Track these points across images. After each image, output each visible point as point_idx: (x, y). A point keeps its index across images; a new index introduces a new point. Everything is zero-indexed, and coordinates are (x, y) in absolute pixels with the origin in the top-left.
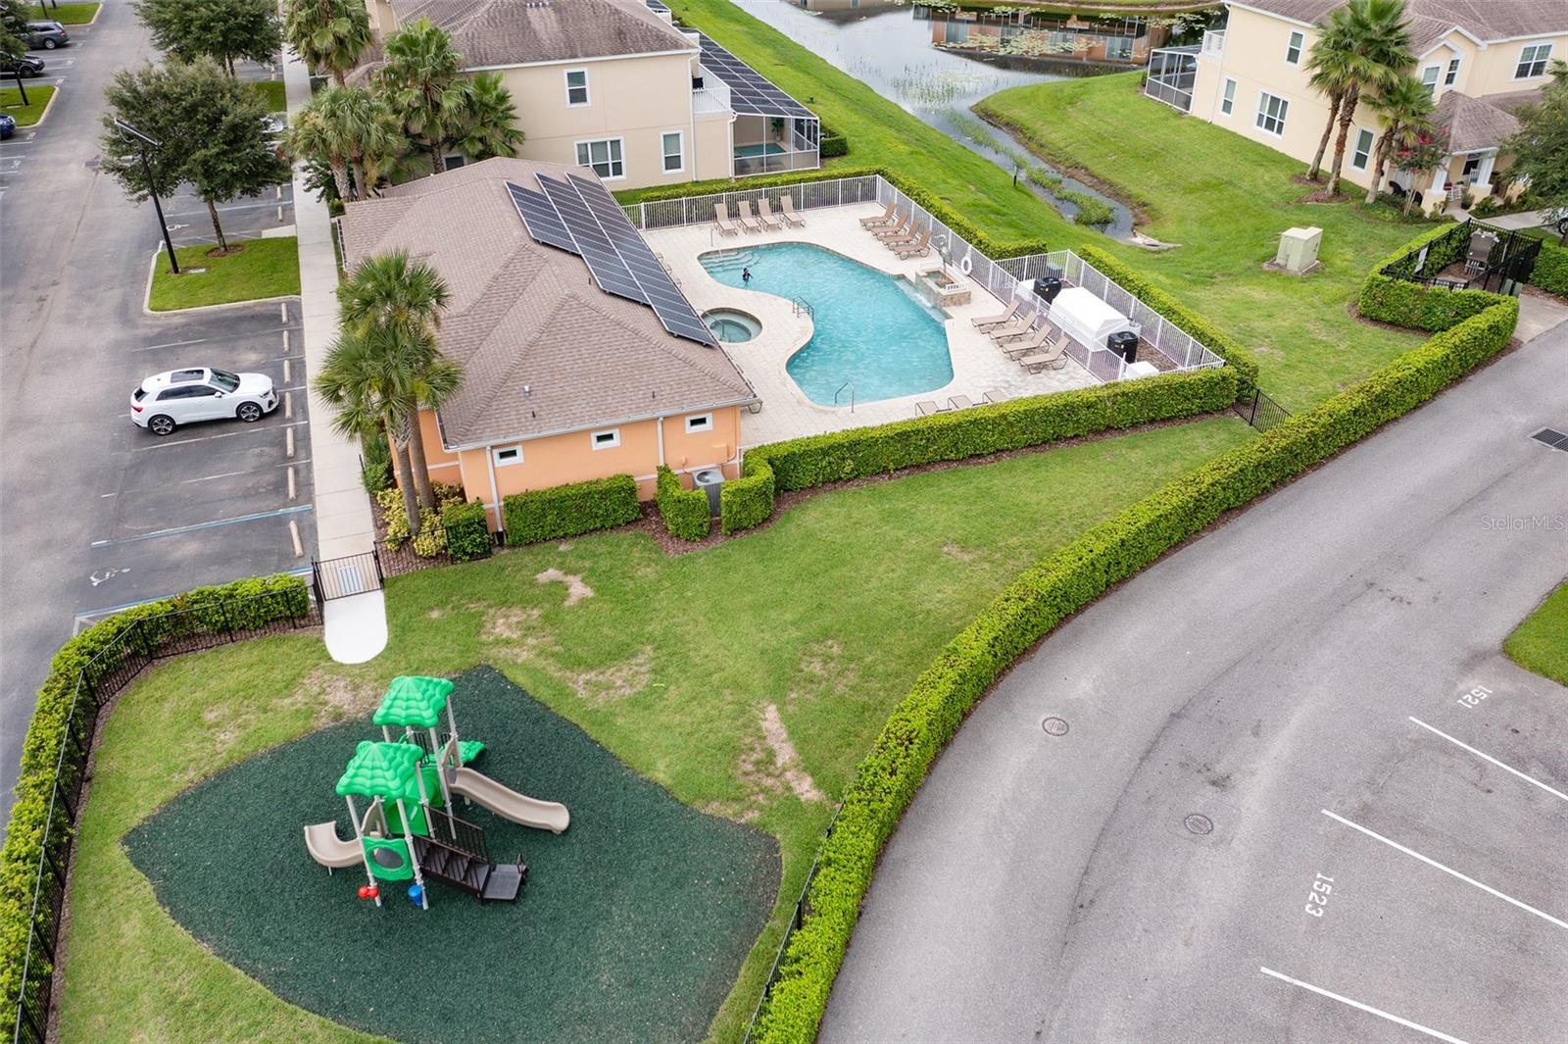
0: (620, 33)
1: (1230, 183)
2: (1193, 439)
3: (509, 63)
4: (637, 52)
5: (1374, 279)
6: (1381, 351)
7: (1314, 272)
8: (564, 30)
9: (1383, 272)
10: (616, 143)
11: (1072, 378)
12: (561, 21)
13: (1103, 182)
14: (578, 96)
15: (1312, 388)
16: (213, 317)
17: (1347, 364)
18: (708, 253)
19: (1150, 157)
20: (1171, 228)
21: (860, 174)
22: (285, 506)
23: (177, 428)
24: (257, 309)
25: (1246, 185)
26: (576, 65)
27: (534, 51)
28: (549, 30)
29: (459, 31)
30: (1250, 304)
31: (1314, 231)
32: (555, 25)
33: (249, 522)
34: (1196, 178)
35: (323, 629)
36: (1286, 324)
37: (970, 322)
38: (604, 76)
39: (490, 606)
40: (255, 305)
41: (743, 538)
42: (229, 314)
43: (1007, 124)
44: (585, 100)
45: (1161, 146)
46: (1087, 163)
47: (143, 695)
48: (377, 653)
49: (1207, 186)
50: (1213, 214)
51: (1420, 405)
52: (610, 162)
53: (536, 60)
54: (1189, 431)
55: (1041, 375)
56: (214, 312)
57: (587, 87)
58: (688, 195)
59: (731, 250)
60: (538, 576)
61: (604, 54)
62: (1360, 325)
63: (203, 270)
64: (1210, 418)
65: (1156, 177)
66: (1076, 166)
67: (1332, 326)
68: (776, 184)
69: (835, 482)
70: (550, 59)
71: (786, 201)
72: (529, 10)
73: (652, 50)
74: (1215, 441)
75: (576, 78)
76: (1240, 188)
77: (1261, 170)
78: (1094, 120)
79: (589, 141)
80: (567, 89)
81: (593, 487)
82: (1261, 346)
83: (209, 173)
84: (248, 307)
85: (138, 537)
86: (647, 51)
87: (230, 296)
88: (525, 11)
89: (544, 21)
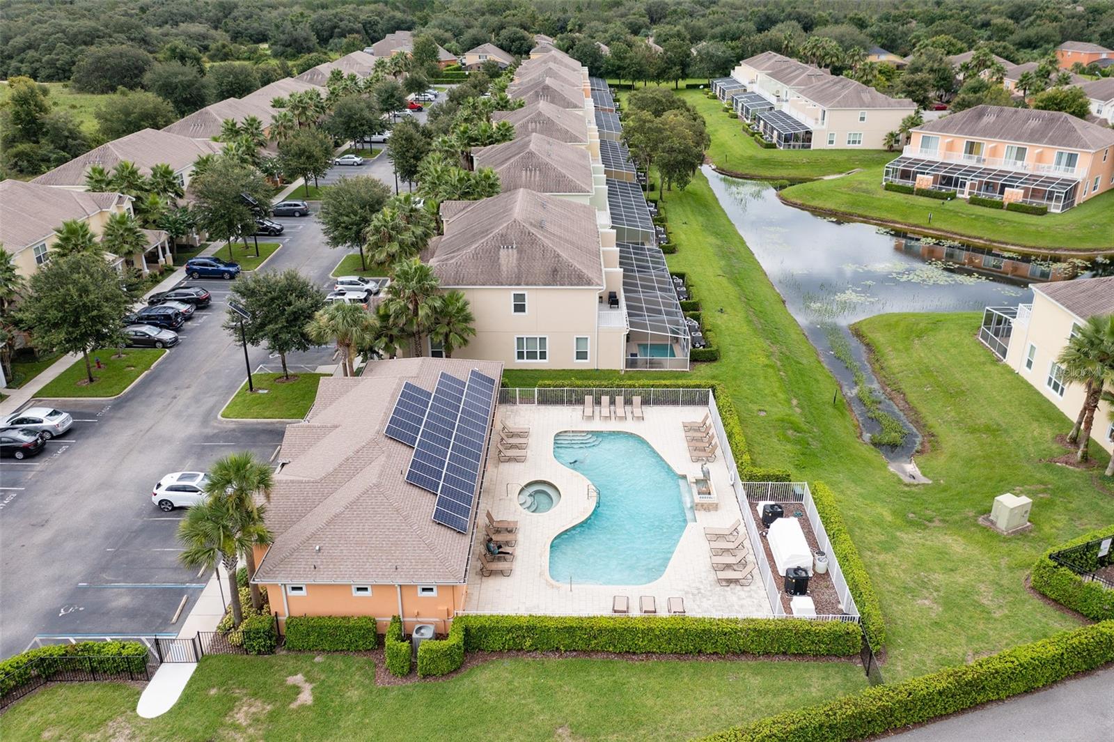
0: (555, 271)
1: (1006, 431)
2: (810, 678)
3: (475, 285)
4: (561, 285)
5: (1042, 561)
6: (1031, 626)
7: (1020, 535)
8: (519, 266)
9: (1051, 557)
10: (543, 340)
11: (750, 596)
12: (520, 259)
13: (911, 409)
14: (520, 308)
15: (944, 651)
16: (250, 427)
17: (991, 633)
18: (566, 432)
19: (954, 394)
20: (940, 462)
21: (699, 386)
22: (192, 581)
23: (174, 509)
24: (278, 425)
25: (1017, 436)
26: (519, 290)
27: (494, 278)
28: (510, 265)
29: (451, 262)
30: (942, 554)
31: (1025, 500)
32: (515, 261)
33: (165, 589)
34: (983, 421)
35: (147, 685)
36: (961, 580)
37: (703, 530)
38: (537, 297)
39: (246, 695)
40: (277, 422)
41: (430, 682)
42: (258, 426)
43: (868, 345)
44: (524, 311)
45: (968, 387)
46: (907, 390)
47: (25, 707)
48: (160, 714)
49: (988, 429)
50: (979, 456)
51: (1029, 691)
52: (538, 351)
53: (494, 285)
54: (811, 669)
55: (728, 589)
56: (253, 424)
57: (526, 303)
58: (571, 386)
59: (583, 432)
60: (288, 679)
61: (539, 285)
62: (1027, 595)
63: (266, 391)
64: (836, 660)
65: (953, 414)
66: (899, 391)
67: (1003, 591)
68: (634, 386)
69: (519, 650)
70: (502, 285)
71: (637, 400)
72: (502, 250)
73: (572, 285)
74: (828, 684)
75: (520, 298)
76: (1012, 437)
77: (1035, 425)
78: (929, 355)
79: (525, 336)
80: (513, 303)
81: (344, 623)
82: (926, 598)
83: (275, 338)
84: (272, 423)
85: (105, 585)
86: (568, 285)
87: (267, 414)
88: (499, 250)
89: (508, 258)
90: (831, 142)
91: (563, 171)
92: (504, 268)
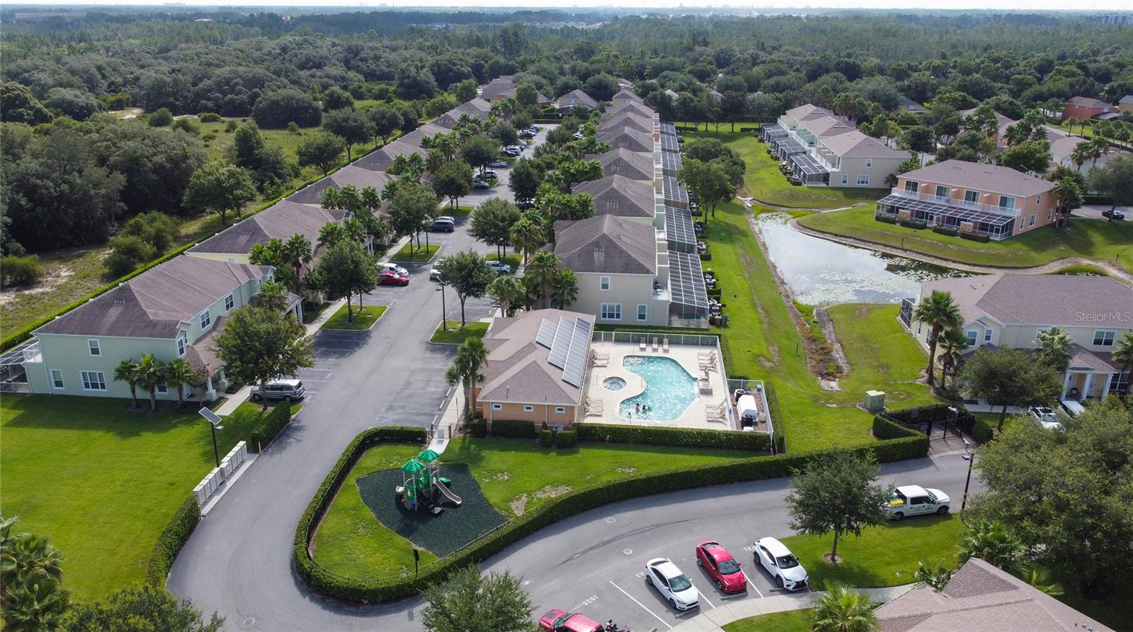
0: (627, 264)
3: (580, 271)
4: (631, 273)
8: (605, 261)
9: (881, 415)
10: (618, 307)
12: (606, 257)
14: (605, 287)
22: (437, 411)
26: (606, 276)
27: (591, 268)
28: (600, 260)
32: (603, 258)
33: (425, 413)
38: (616, 280)
44: (608, 289)
52: (615, 313)
53: (591, 271)
57: (609, 284)
61: (617, 273)
63: (453, 330)
70: (595, 272)
72: (595, 251)
73: (637, 273)
75: (605, 280)
79: (608, 304)
80: (601, 283)
86: (635, 273)
89: (599, 257)
90: (845, 182)
91: (636, 202)
92: (597, 262)
